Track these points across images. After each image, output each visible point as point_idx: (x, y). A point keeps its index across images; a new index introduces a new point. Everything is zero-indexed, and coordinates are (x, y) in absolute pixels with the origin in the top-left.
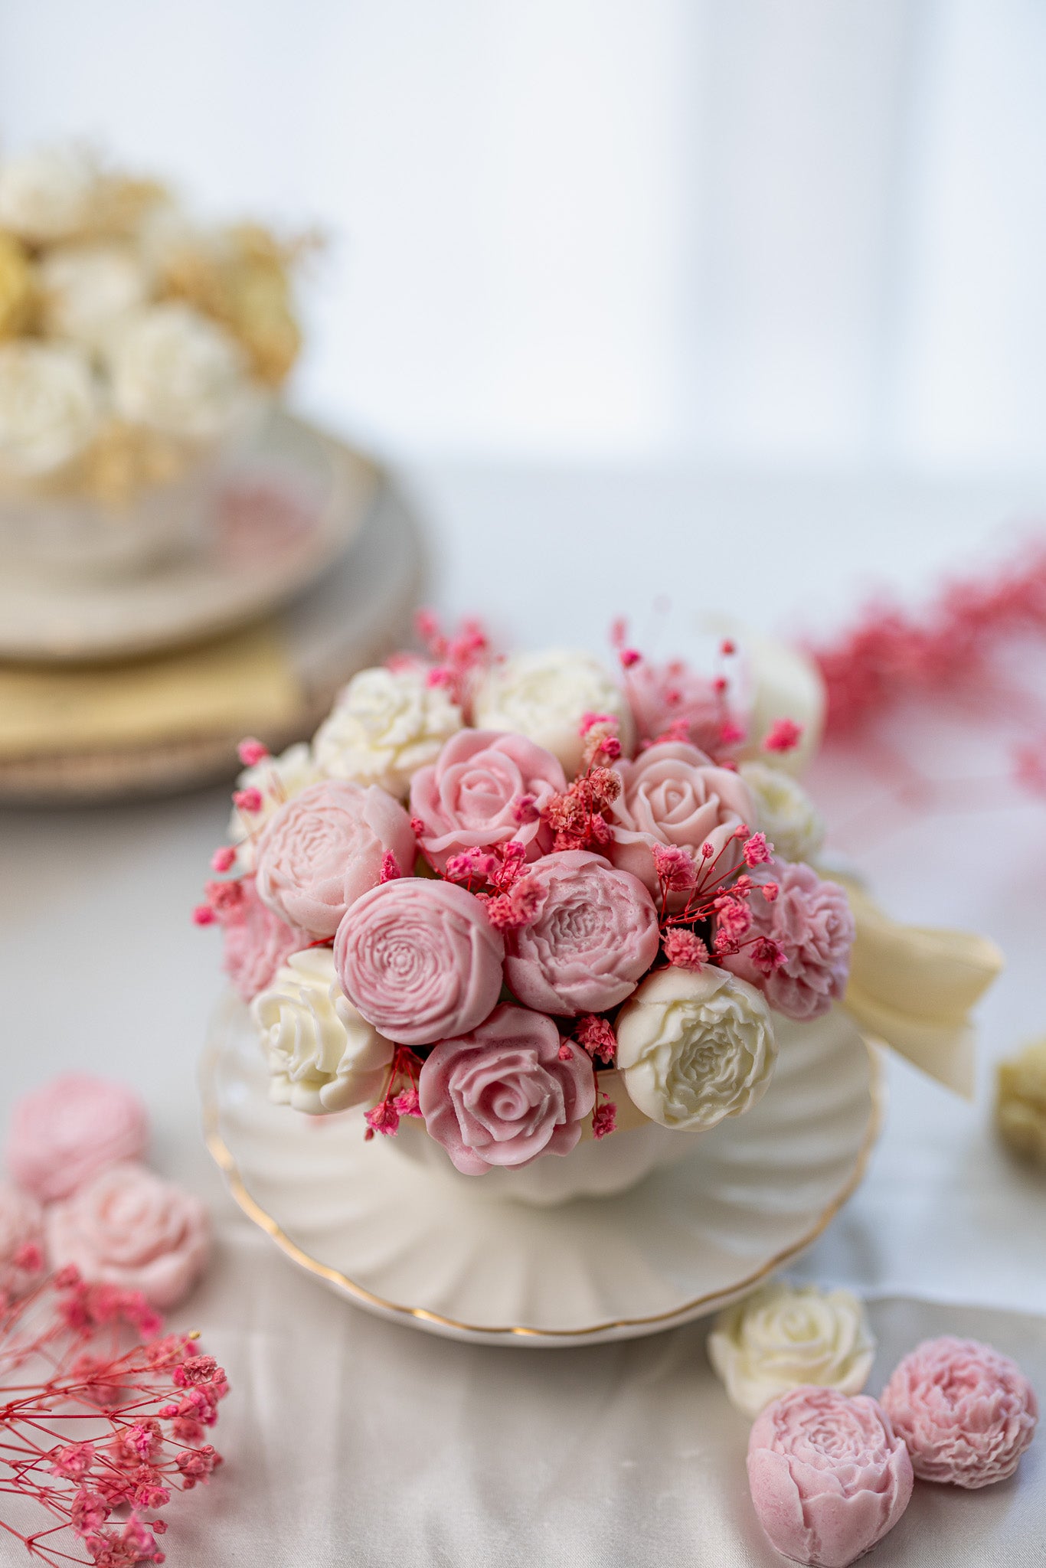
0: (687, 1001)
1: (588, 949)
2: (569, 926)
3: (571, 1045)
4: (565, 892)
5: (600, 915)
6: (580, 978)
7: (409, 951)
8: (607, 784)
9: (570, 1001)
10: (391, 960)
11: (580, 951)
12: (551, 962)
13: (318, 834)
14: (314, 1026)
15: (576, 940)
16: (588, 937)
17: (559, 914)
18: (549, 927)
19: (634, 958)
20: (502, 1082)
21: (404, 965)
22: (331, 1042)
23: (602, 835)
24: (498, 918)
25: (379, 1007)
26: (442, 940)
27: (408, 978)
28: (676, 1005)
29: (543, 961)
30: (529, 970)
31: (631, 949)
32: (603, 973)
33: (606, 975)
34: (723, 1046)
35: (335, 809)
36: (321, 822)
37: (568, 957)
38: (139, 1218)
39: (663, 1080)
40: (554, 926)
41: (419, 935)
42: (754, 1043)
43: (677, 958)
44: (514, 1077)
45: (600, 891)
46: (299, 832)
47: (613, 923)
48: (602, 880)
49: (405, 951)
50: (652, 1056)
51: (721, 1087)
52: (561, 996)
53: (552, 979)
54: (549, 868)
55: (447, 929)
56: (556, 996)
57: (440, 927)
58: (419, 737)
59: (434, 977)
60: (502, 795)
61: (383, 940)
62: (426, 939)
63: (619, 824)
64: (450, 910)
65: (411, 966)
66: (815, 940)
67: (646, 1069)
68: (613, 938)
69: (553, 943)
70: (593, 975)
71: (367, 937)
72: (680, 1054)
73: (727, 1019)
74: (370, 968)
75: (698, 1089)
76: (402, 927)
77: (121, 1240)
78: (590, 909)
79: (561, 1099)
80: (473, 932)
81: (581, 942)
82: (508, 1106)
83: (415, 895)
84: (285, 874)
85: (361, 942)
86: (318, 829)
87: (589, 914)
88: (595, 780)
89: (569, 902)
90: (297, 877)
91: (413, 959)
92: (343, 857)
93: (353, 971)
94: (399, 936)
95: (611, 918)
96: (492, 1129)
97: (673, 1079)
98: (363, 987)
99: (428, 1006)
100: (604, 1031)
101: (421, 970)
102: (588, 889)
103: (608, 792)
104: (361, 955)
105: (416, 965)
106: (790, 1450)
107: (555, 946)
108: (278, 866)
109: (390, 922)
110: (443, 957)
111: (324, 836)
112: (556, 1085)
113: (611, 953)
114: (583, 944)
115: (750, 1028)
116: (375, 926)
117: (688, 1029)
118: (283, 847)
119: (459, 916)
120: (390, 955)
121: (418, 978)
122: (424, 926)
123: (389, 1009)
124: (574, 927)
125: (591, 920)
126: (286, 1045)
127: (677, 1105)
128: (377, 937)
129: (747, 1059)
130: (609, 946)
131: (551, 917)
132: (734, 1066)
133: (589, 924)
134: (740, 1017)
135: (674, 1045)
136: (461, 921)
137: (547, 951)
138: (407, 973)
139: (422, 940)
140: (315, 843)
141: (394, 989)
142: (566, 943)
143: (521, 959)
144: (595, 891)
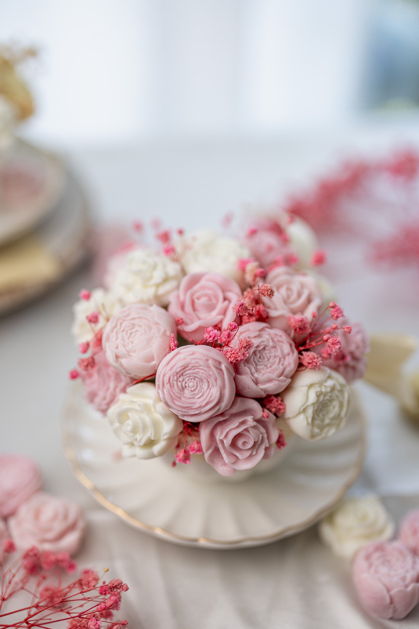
0: (316, 384)
1: (271, 367)
2: (260, 357)
3: (266, 411)
4: (256, 342)
5: (272, 350)
6: (270, 380)
7: (195, 380)
8: (270, 291)
9: (265, 390)
10: (187, 385)
11: (267, 368)
12: (256, 375)
13: (134, 330)
14: (147, 420)
15: (265, 363)
16: (269, 361)
17: (255, 353)
18: (252, 359)
19: (292, 368)
20: (241, 433)
21: (193, 387)
22: (156, 425)
23: (264, 314)
24: (232, 359)
25: (184, 408)
26: (211, 373)
27: (196, 392)
28: (311, 386)
29: (252, 374)
30: (246, 380)
31: (289, 364)
32: (280, 377)
33: (281, 377)
34: (331, 401)
35: (141, 318)
36: (134, 324)
37: (263, 371)
38: (55, 518)
39: (310, 420)
40: (254, 358)
41: (199, 372)
42: (343, 397)
43: (310, 365)
44: (246, 430)
45: (270, 340)
46: (123, 331)
47: (279, 353)
48: (269, 334)
49: (193, 380)
50: (304, 411)
51: (332, 419)
52: (262, 390)
53: (256, 382)
54: (245, 332)
55: (212, 367)
56: (260, 390)
57: (209, 367)
58: (166, 280)
59: (208, 390)
60: (214, 301)
61: (181, 376)
62: (203, 373)
63: (269, 307)
64: (211, 358)
65: (197, 387)
66: (358, 347)
67: (302, 416)
68: (280, 360)
70: (276, 378)
71: (174, 376)
72: (316, 408)
73: (333, 389)
74: (178, 391)
75: (323, 420)
76: (190, 369)
77: (49, 530)
78: (267, 348)
79: (265, 436)
80: (223, 367)
81: (267, 364)
82: (244, 443)
83: (193, 354)
84: (122, 351)
85: (171, 378)
86: (132, 328)
87: (267, 351)
88: (263, 290)
89: (257, 347)
90: (128, 352)
91: (197, 383)
92: (150, 340)
93: (170, 393)
94: (189, 374)
95: (277, 351)
96: (238, 454)
97: (313, 419)
98: (175, 399)
99: (207, 404)
100: (280, 402)
101: (201, 388)
102: (264, 339)
103: (270, 294)
104: (172, 385)
105: (199, 386)
106: (376, 572)
107: (256, 367)
108: (117, 348)
109: (185, 368)
110: (212, 380)
111: (137, 331)
112: (263, 430)
113: (281, 367)
114: (268, 365)
115: (341, 391)
116: (178, 371)
117: (318, 396)
118: (117, 338)
119: (216, 360)
120: (186, 383)
121: (201, 392)
122: (201, 367)
123: (189, 408)
124: (262, 357)
125: (269, 353)
126: (134, 431)
127: (316, 430)
128: (179, 375)
129: (341, 405)
130: (279, 364)
131: (252, 354)
132: (337, 409)
133: (268, 355)
134: (338, 387)
135: (313, 404)
136: (217, 362)
137: (253, 370)
138: (195, 390)
139: (201, 374)
140: (133, 335)
141: (190, 398)
142: (260, 365)
143: (242, 376)
144: (268, 340)
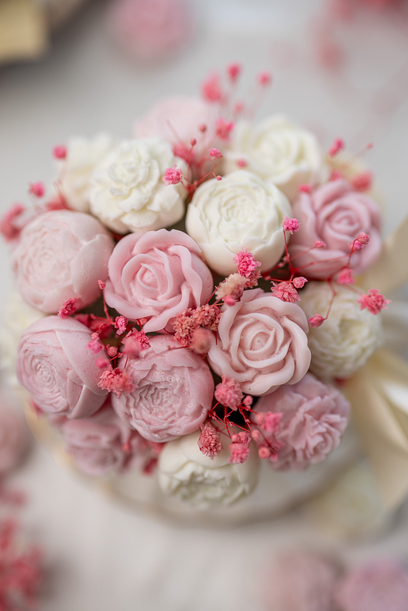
0: (200, 464)
1: (156, 414)
2: (152, 395)
4: (158, 376)
5: (173, 398)
11: (151, 413)
12: (132, 410)
15: (152, 406)
16: (160, 407)
17: (149, 387)
19: (179, 433)
28: (192, 462)
29: (127, 406)
30: (119, 404)
31: (180, 427)
37: (143, 412)
40: (143, 392)
45: (178, 386)
47: (177, 407)
60: (159, 288)
68: (174, 414)
69: (137, 401)
74: (29, 366)
78: (168, 391)
87: (167, 394)
89: (156, 383)
92: (52, 281)
95: (178, 403)
99: (50, 405)
101: (52, 386)
102: (172, 380)
104: (26, 357)
107: (137, 403)
110: (63, 391)
113: (165, 425)
114: (155, 409)
118: (32, 244)
121: (51, 389)
124: (155, 396)
125: (166, 398)
128: (35, 356)
130: (168, 417)
131: (144, 386)
133: (165, 400)
136: (78, 379)
137: (131, 404)
142: (145, 404)
144: (175, 383)
